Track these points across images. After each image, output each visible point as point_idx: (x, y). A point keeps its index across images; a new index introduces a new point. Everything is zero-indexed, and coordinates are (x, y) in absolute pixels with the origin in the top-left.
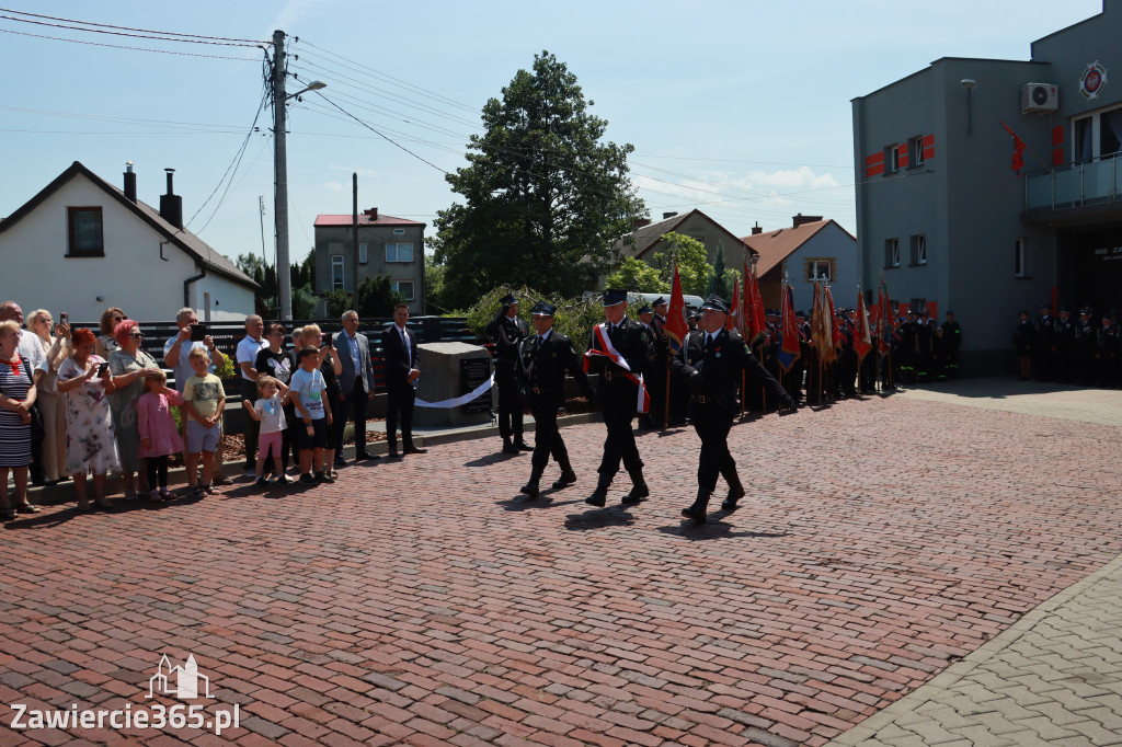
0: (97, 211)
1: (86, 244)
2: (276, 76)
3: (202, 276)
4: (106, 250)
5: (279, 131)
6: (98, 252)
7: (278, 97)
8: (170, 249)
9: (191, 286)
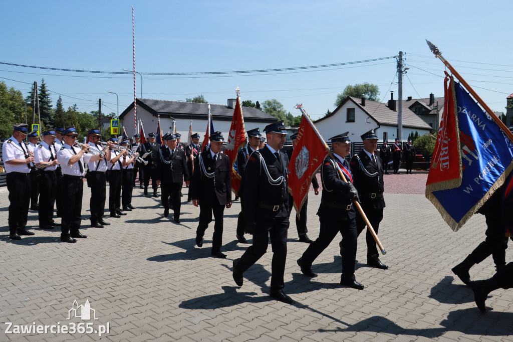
0: (354, 109)
1: (352, 118)
2: (400, 65)
3: (379, 127)
4: (355, 120)
5: (400, 83)
6: (353, 121)
7: (400, 72)
8: (370, 120)
9: (376, 130)
